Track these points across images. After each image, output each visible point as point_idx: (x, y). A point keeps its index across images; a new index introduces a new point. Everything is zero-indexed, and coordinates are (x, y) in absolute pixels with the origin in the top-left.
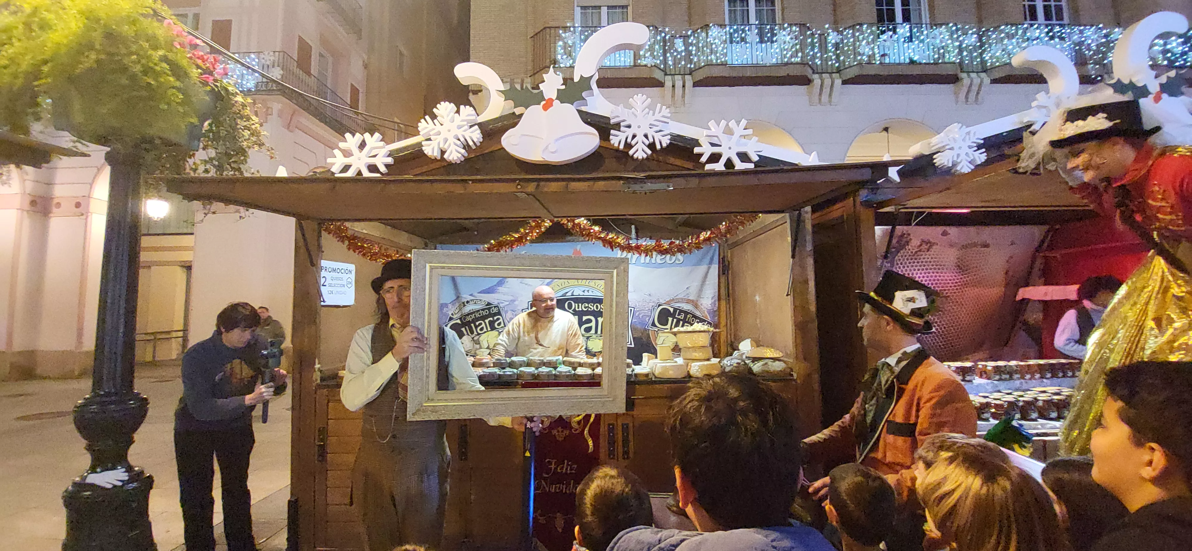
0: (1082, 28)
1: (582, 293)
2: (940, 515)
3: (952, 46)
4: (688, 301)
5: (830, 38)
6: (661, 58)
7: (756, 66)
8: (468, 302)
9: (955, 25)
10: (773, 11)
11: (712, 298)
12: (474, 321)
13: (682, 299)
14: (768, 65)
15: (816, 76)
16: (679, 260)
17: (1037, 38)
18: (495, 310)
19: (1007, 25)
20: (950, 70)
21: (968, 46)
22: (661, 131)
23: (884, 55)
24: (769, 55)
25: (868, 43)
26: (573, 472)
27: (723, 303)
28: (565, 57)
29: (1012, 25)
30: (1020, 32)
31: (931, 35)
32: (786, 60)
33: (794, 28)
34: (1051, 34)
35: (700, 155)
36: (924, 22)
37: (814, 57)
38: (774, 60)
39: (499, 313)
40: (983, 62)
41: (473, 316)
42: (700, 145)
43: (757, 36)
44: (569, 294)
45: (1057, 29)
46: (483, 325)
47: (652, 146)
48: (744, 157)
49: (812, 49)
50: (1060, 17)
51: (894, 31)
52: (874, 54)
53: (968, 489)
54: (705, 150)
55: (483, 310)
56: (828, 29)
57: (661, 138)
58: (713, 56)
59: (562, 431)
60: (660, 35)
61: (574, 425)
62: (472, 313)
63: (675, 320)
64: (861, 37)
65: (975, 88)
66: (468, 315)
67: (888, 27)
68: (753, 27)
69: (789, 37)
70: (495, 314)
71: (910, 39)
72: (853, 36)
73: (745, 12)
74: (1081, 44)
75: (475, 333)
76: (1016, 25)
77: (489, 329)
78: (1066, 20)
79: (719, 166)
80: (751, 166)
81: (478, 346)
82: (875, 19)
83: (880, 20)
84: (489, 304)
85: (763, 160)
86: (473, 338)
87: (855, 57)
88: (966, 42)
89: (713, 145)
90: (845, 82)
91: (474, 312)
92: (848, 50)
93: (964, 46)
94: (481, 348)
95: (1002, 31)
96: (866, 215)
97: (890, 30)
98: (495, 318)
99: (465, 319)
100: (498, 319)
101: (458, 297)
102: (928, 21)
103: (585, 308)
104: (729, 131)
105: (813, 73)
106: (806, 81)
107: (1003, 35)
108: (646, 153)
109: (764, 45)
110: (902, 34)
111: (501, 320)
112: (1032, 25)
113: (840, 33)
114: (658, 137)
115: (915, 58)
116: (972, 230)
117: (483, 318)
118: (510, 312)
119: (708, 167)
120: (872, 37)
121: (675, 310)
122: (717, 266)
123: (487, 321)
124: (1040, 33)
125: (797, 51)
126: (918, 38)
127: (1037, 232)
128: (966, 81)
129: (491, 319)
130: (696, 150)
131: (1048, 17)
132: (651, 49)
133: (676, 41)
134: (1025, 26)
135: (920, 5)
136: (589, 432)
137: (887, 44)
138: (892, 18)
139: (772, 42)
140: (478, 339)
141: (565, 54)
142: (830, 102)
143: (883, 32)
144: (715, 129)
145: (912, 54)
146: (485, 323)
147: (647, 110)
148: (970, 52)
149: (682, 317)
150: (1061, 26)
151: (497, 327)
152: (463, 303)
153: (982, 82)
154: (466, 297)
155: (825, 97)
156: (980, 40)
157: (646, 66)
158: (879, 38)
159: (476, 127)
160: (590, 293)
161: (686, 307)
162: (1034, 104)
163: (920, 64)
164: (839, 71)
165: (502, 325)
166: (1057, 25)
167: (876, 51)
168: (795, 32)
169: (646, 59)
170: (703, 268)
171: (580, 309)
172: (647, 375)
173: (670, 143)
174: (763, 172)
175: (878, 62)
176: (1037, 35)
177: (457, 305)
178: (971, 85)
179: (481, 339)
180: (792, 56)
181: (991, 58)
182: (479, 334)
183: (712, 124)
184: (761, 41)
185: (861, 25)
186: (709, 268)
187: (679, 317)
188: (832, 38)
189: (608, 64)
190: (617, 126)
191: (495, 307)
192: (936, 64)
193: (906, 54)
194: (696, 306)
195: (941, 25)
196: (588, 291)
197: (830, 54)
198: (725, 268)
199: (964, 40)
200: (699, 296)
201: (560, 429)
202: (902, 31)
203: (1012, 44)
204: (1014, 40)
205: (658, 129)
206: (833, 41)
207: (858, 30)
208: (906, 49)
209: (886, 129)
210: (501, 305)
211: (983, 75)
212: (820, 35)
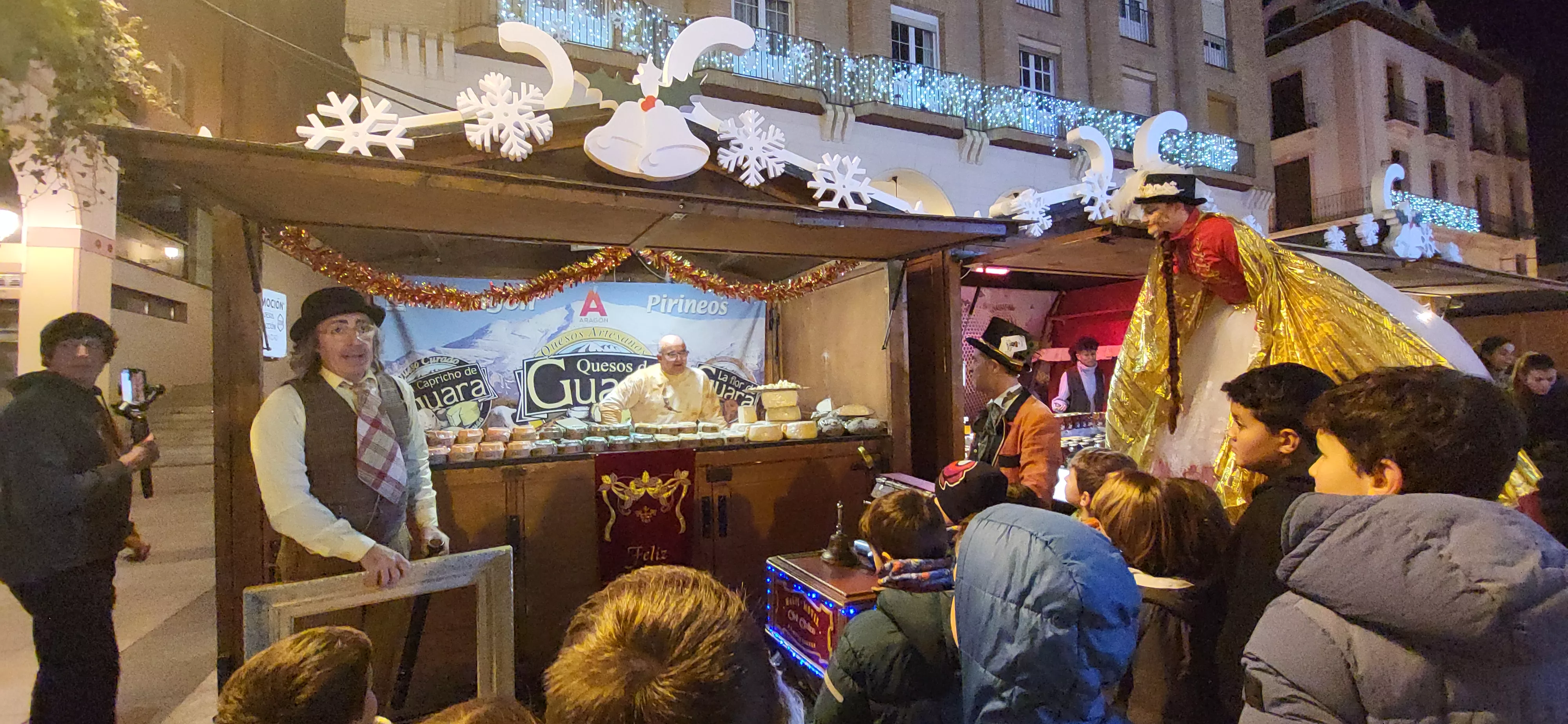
0: (1064, 102)
1: (600, 349)
2: (1109, 522)
3: (960, 98)
4: (734, 361)
5: (846, 64)
6: (651, 47)
7: (766, 82)
8: (426, 360)
9: (963, 75)
10: (786, 18)
11: (759, 357)
12: (438, 387)
13: (725, 357)
14: (780, 83)
15: (829, 107)
16: (722, 311)
17: (1030, 105)
18: (472, 372)
19: (1006, 86)
20: (957, 125)
21: (973, 101)
22: (773, 157)
23: (898, 96)
24: (781, 70)
25: (883, 79)
26: (663, 558)
27: (770, 362)
28: (512, 15)
29: (1010, 87)
30: (1016, 96)
31: (942, 83)
32: (800, 81)
33: (809, 44)
34: (1040, 104)
35: (814, 191)
36: (935, 66)
37: (829, 83)
38: (787, 79)
39: (478, 376)
40: (985, 121)
41: (436, 381)
42: (813, 179)
43: (768, 46)
44: (583, 350)
45: (1045, 100)
46: (453, 393)
47: (764, 173)
48: (857, 198)
49: (828, 74)
50: (1048, 89)
51: (908, 70)
52: (889, 93)
53: (1130, 498)
54: (819, 185)
55: (453, 371)
56: (844, 54)
57: (775, 165)
58: (716, 59)
59: (649, 511)
60: (650, 15)
61: (663, 503)
62: (434, 376)
63: (718, 383)
64: (877, 71)
65: (976, 147)
66: (427, 379)
67: (902, 66)
68: (764, 32)
69: (803, 54)
70: (473, 377)
71: (922, 84)
72: (869, 68)
73: (754, 11)
74: (1062, 118)
75: (440, 404)
76: (1014, 88)
77: (462, 399)
78: (1052, 93)
79: (834, 204)
80: (864, 208)
81: (444, 424)
82: (890, 55)
83: (895, 56)
84: (461, 362)
85: (875, 204)
86: (436, 412)
87: (870, 94)
88: (971, 97)
89: (828, 181)
90: (858, 119)
91: (437, 375)
92: (864, 83)
93: (970, 101)
94: (449, 425)
95: (1001, 93)
96: (954, 271)
97: (904, 69)
98: (472, 383)
99: (421, 385)
100: (477, 384)
101: (409, 354)
102: (939, 68)
103: (605, 368)
104: (842, 169)
105: (827, 102)
106: (817, 110)
107: (1002, 97)
108: (758, 180)
109: (775, 58)
110: (916, 77)
111: (482, 386)
112: (1025, 91)
113: (857, 61)
114: (771, 163)
115: (927, 105)
116: (1001, 292)
117: (453, 383)
118: (495, 374)
119: (823, 204)
120: (887, 73)
121: (718, 370)
122: (764, 319)
123: (459, 387)
124: (1032, 101)
125: (811, 73)
126: (930, 83)
127: (1048, 297)
128: (969, 139)
129: (466, 384)
130: (810, 184)
131: (1038, 86)
132: (637, 32)
133: (670, 28)
134: (1021, 91)
135: (932, 47)
136: (681, 511)
137: (902, 84)
138: (906, 57)
139: (785, 55)
140: (445, 413)
141: (512, 11)
142: (842, 140)
143: (898, 70)
144: (830, 162)
145: (924, 100)
146: (456, 390)
147: (760, 130)
148: (974, 110)
149: (725, 379)
150: (1049, 97)
151: (474, 394)
152: (419, 361)
153: (982, 142)
154: (423, 352)
155: (837, 134)
156: (983, 98)
157: (630, 53)
158: (894, 75)
159: (547, 116)
160: (612, 349)
161: (730, 367)
162: (1084, 179)
163: (931, 112)
164: (852, 105)
165: (484, 392)
166: (1045, 95)
167: (891, 90)
168: (810, 49)
169: (631, 44)
170: (749, 321)
171: (598, 370)
172: (743, 438)
173: (783, 174)
174: (875, 215)
175: (892, 103)
176: (1029, 102)
177: (408, 363)
178: (973, 142)
179: (449, 413)
180: (805, 78)
181: (991, 119)
182: (445, 406)
183: (826, 157)
184: (772, 53)
185: (877, 57)
186: (754, 323)
187: (722, 379)
188: (848, 65)
189: (577, 39)
190: (726, 144)
191: (471, 367)
192: (945, 115)
193: (919, 100)
194: (741, 367)
195: (951, 74)
196: (609, 347)
197: (846, 84)
198: (773, 323)
199: (970, 95)
200: (744, 355)
201: (646, 509)
202: (915, 73)
203: (1009, 106)
204: (1011, 104)
205: (771, 154)
206: (849, 70)
207: (874, 62)
208: (918, 94)
209: (895, 179)
210: (482, 365)
211: (984, 134)
212: (835, 59)
